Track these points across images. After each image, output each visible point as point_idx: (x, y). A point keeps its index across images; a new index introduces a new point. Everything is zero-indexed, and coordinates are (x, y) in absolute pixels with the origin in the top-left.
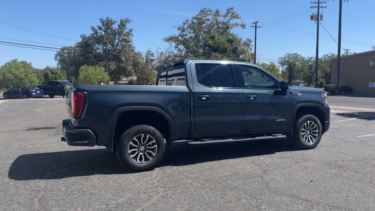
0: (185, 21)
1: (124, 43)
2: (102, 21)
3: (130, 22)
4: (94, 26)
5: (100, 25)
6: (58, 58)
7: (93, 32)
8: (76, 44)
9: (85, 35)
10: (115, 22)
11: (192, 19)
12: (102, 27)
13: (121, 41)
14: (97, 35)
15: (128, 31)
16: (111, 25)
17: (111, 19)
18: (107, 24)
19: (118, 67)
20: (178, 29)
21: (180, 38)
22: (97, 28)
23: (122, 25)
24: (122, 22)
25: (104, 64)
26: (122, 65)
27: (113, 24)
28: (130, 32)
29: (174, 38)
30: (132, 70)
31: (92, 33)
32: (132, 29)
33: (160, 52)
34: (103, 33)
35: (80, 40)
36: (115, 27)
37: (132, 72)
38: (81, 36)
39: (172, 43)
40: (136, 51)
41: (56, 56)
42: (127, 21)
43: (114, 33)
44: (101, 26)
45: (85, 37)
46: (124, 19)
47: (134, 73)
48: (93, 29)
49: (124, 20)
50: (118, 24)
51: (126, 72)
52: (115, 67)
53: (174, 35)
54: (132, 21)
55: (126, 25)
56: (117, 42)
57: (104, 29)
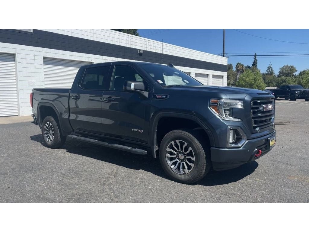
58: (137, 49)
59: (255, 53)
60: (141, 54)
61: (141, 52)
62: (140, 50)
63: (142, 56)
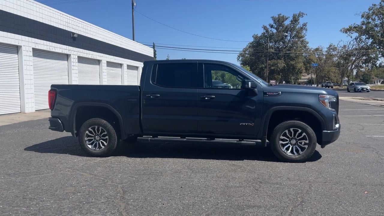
0: (371, 6)
1: (297, 39)
2: (274, 19)
3: (303, 15)
4: (265, 25)
5: (272, 22)
6: (241, 59)
7: (265, 31)
8: (248, 44)
9: (257, 35)
10: (287, 18)
11: (380, 3)
12: (274, 24)
13: (293, 38)
14: (268, 33)
15: (302, 26)
16: (283, 22)
17: (284, 16)
18: (279, 21)
19: (288, 65)
20: (362, 16)
21: (364, 27)
22: (268, 27)
23: (295, 20)
24: (294, 17)
25: (274, 63)
26: (292, 62)
27: (285, 21)
28: (304, 27)
29: (355, 27)
30: (302, 68)
31: (263, 32)
32: (307, 23)
33: (342, 45)
34: (275, 31)
35: (252, 40)
36: (287, 23)
37: (302, 70)
38: (253, 37)
39: (352, 33)
40: (309, 46)
41: (239, 57)
42: (301, 15)
43: (286, 30)
44: (272, 24)
45: (257, 37)
46: (297, 13)
47: (304, 71)
48: (265, 28)
49: (297, 15)
50: (291, 20)
51: (295, 70)
52: (284, 66)
53: (354, 24)
54: (306, 14)
55: (299, 20)
56: (289, 39)
57: (275, 27)
58: (70, 31)
59: (154, 44)
60: (74, 39)
61: (75, 36)
62: (74, 33)
63: (75, 40)
